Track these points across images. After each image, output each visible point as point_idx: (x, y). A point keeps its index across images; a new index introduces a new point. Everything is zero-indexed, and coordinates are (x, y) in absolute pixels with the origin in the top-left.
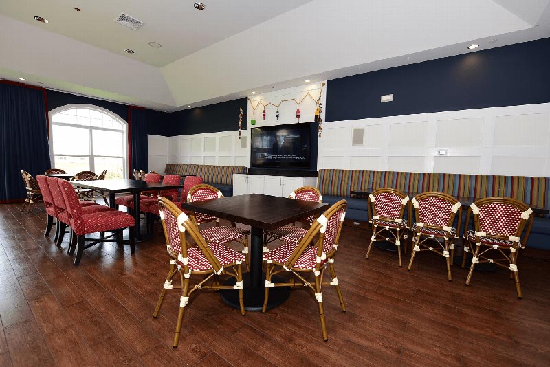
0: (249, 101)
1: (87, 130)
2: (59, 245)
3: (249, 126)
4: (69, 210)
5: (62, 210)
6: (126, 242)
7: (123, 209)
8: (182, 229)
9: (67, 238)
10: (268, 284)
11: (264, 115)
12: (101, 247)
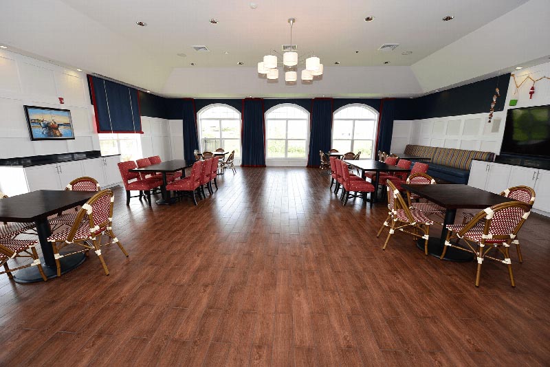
0: (511, 78)
1: (352, 121)
2: (336, 194)
3: (507, 107)
4: (344, 177)
5: (340, 177)
6: (368, 200)
7: (368, 180)
8: (395, 197)
9: (340, 192)
10: (447, 243)
11: (531, 93)
12: (355, 200)
